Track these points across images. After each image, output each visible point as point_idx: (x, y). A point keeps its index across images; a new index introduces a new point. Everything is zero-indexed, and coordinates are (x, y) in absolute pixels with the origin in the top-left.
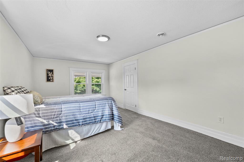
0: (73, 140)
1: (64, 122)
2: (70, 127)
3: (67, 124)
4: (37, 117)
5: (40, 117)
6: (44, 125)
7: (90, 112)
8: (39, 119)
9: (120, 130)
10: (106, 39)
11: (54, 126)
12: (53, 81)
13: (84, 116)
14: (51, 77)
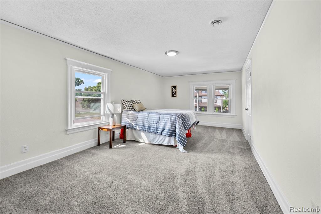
0: (144, 141)
1: (138, 125)
2: (141, 130)
3: (139, 127)
4: (127, 118)
5: (128, 118)
6: (129, 124)
7: (154, 123)
8: (128, 119)
9: (182, 151)
10: (175, 54)
11: (133, 126)
12: (176, 96)
13: (149, 125)
14: (175, 93)
